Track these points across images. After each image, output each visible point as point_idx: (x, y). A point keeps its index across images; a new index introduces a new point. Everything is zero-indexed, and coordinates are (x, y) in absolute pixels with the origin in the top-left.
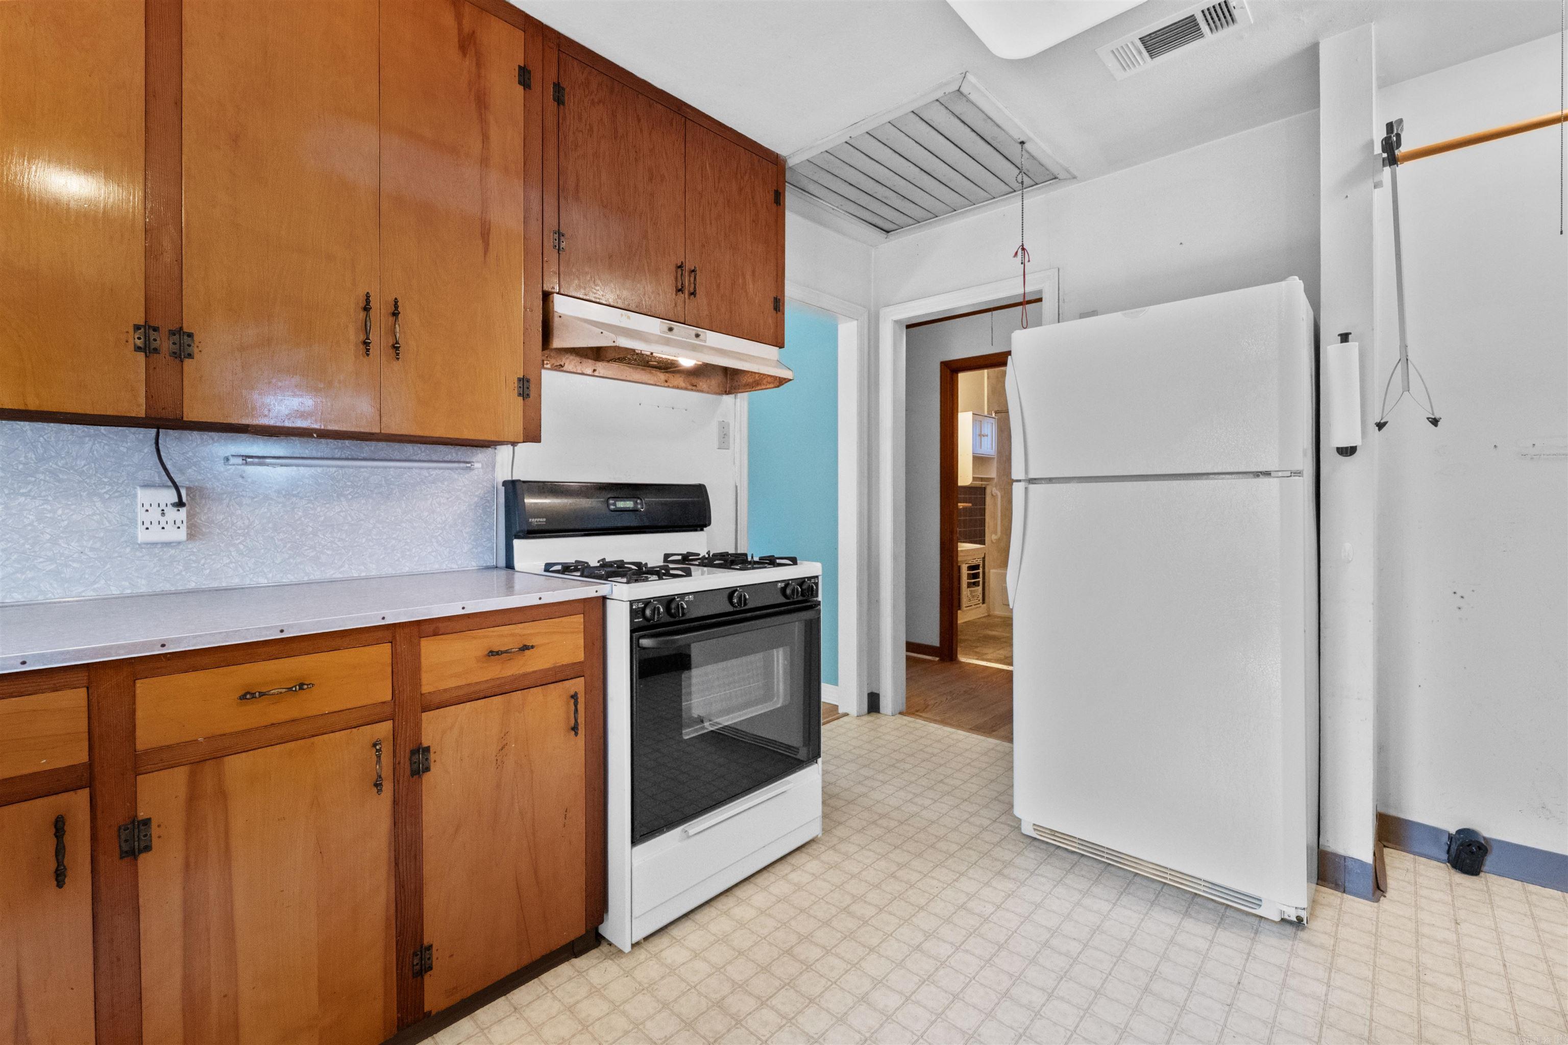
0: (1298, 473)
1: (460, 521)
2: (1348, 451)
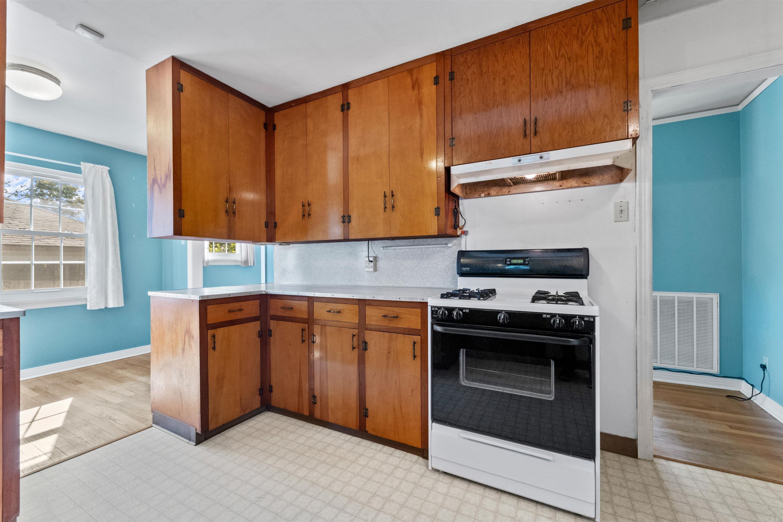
1: (447, 268)
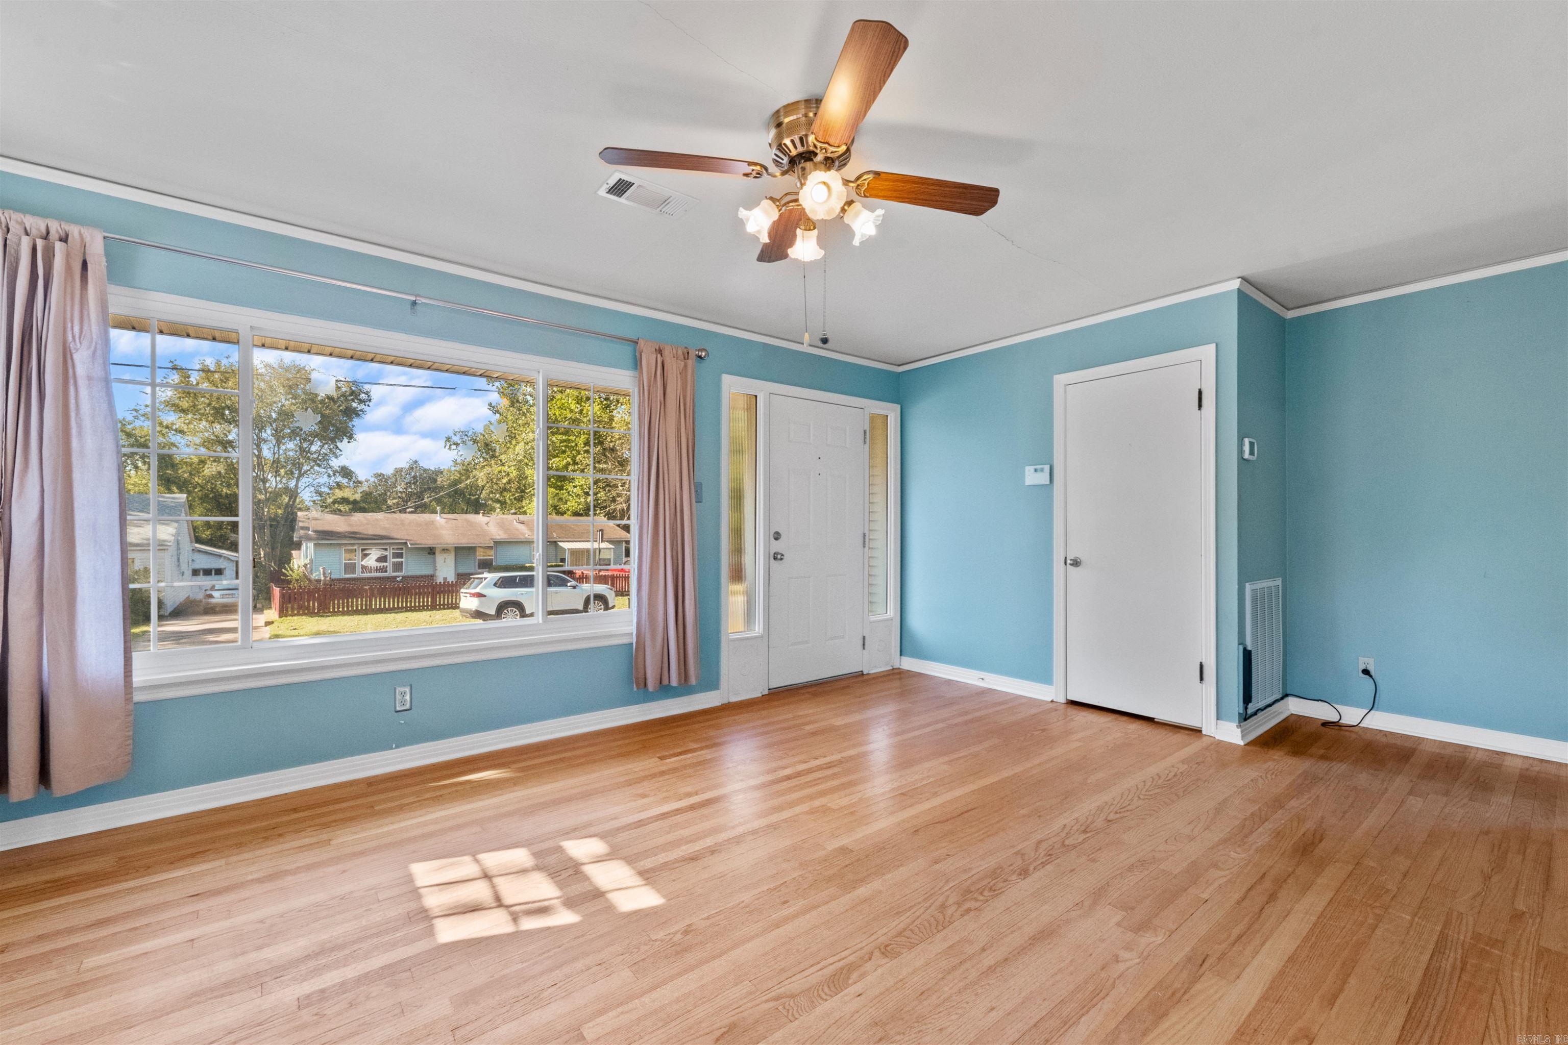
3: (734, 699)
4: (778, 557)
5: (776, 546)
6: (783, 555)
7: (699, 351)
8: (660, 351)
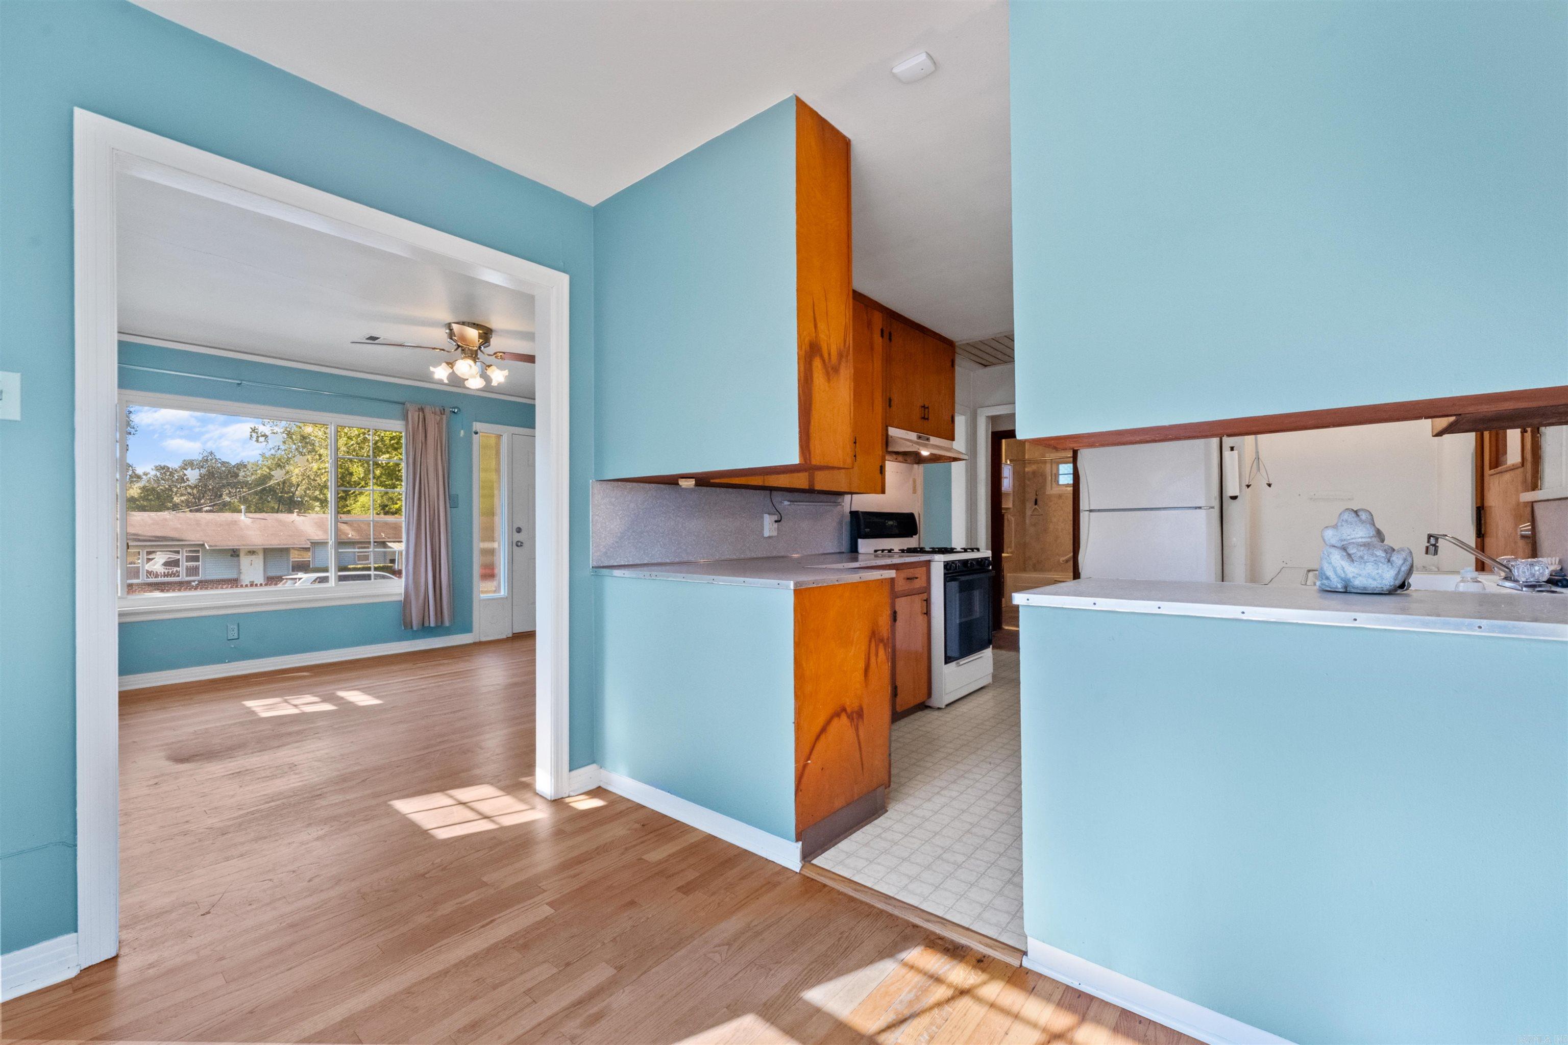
0: (1213, 508)
2: (1234, 498)
3: (484, 639)
4: (519, 544)
5: (518, 537)
6: (522, 543)
7: (452, 408)
8: (422, 410)
